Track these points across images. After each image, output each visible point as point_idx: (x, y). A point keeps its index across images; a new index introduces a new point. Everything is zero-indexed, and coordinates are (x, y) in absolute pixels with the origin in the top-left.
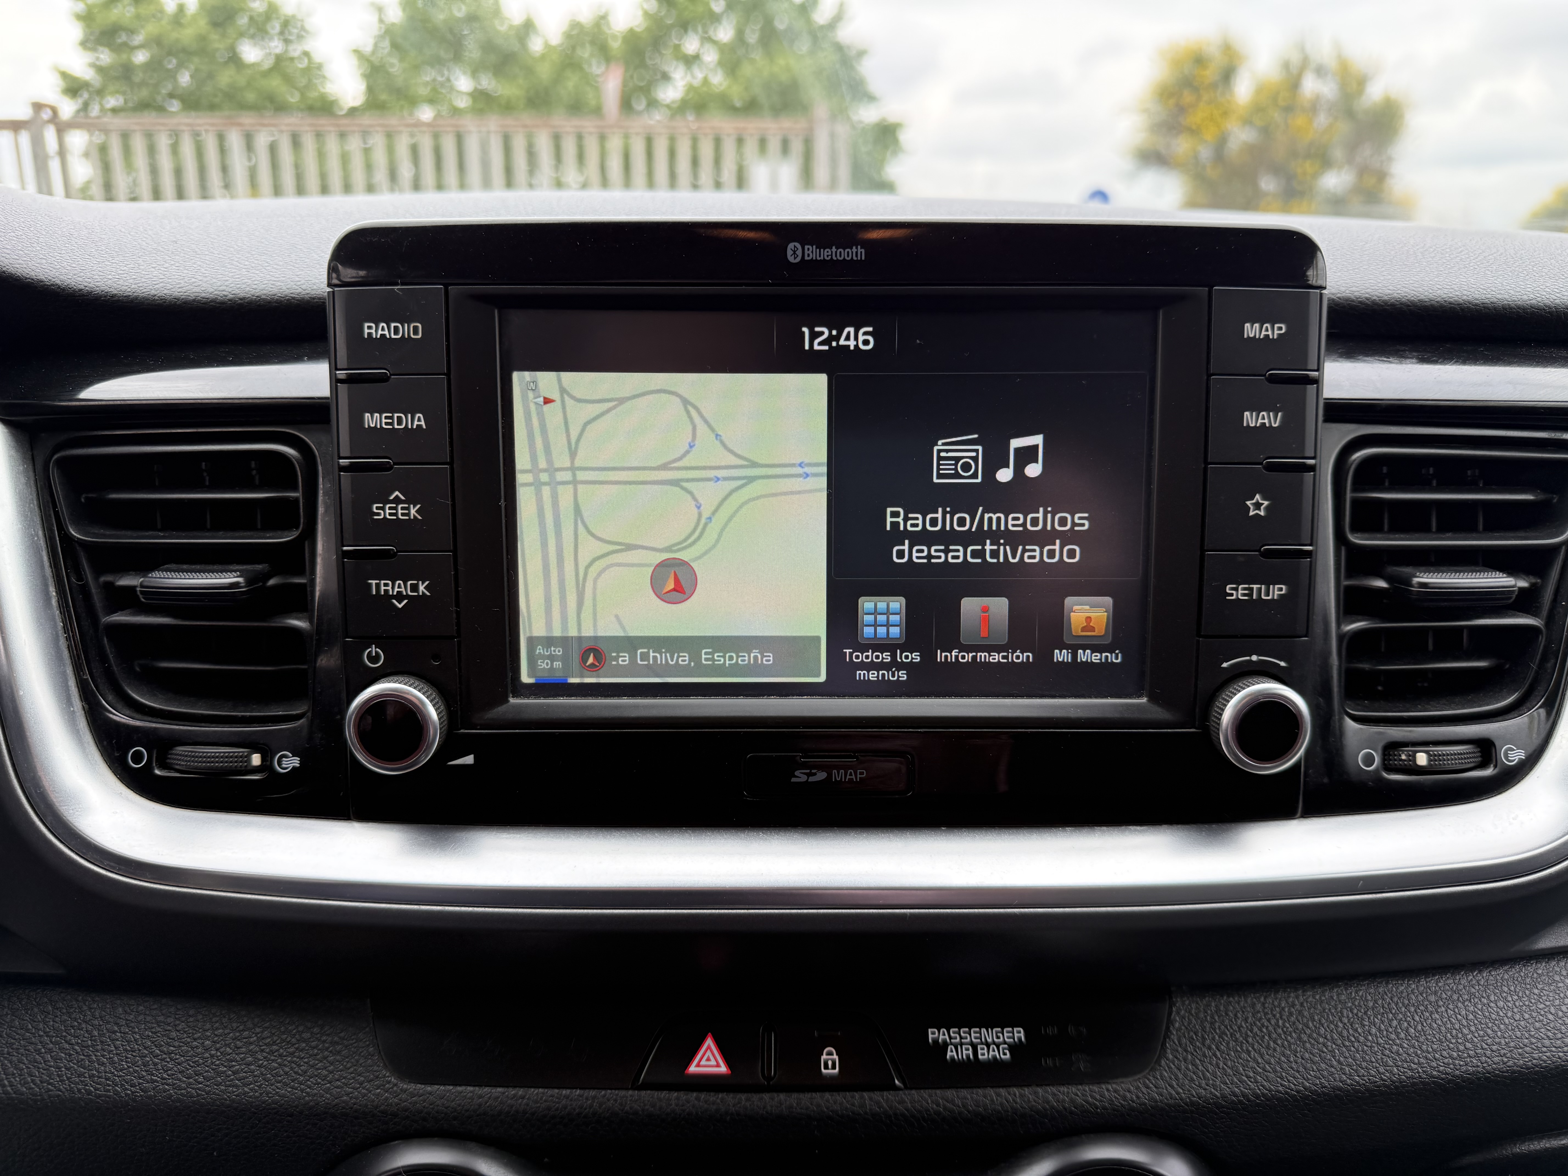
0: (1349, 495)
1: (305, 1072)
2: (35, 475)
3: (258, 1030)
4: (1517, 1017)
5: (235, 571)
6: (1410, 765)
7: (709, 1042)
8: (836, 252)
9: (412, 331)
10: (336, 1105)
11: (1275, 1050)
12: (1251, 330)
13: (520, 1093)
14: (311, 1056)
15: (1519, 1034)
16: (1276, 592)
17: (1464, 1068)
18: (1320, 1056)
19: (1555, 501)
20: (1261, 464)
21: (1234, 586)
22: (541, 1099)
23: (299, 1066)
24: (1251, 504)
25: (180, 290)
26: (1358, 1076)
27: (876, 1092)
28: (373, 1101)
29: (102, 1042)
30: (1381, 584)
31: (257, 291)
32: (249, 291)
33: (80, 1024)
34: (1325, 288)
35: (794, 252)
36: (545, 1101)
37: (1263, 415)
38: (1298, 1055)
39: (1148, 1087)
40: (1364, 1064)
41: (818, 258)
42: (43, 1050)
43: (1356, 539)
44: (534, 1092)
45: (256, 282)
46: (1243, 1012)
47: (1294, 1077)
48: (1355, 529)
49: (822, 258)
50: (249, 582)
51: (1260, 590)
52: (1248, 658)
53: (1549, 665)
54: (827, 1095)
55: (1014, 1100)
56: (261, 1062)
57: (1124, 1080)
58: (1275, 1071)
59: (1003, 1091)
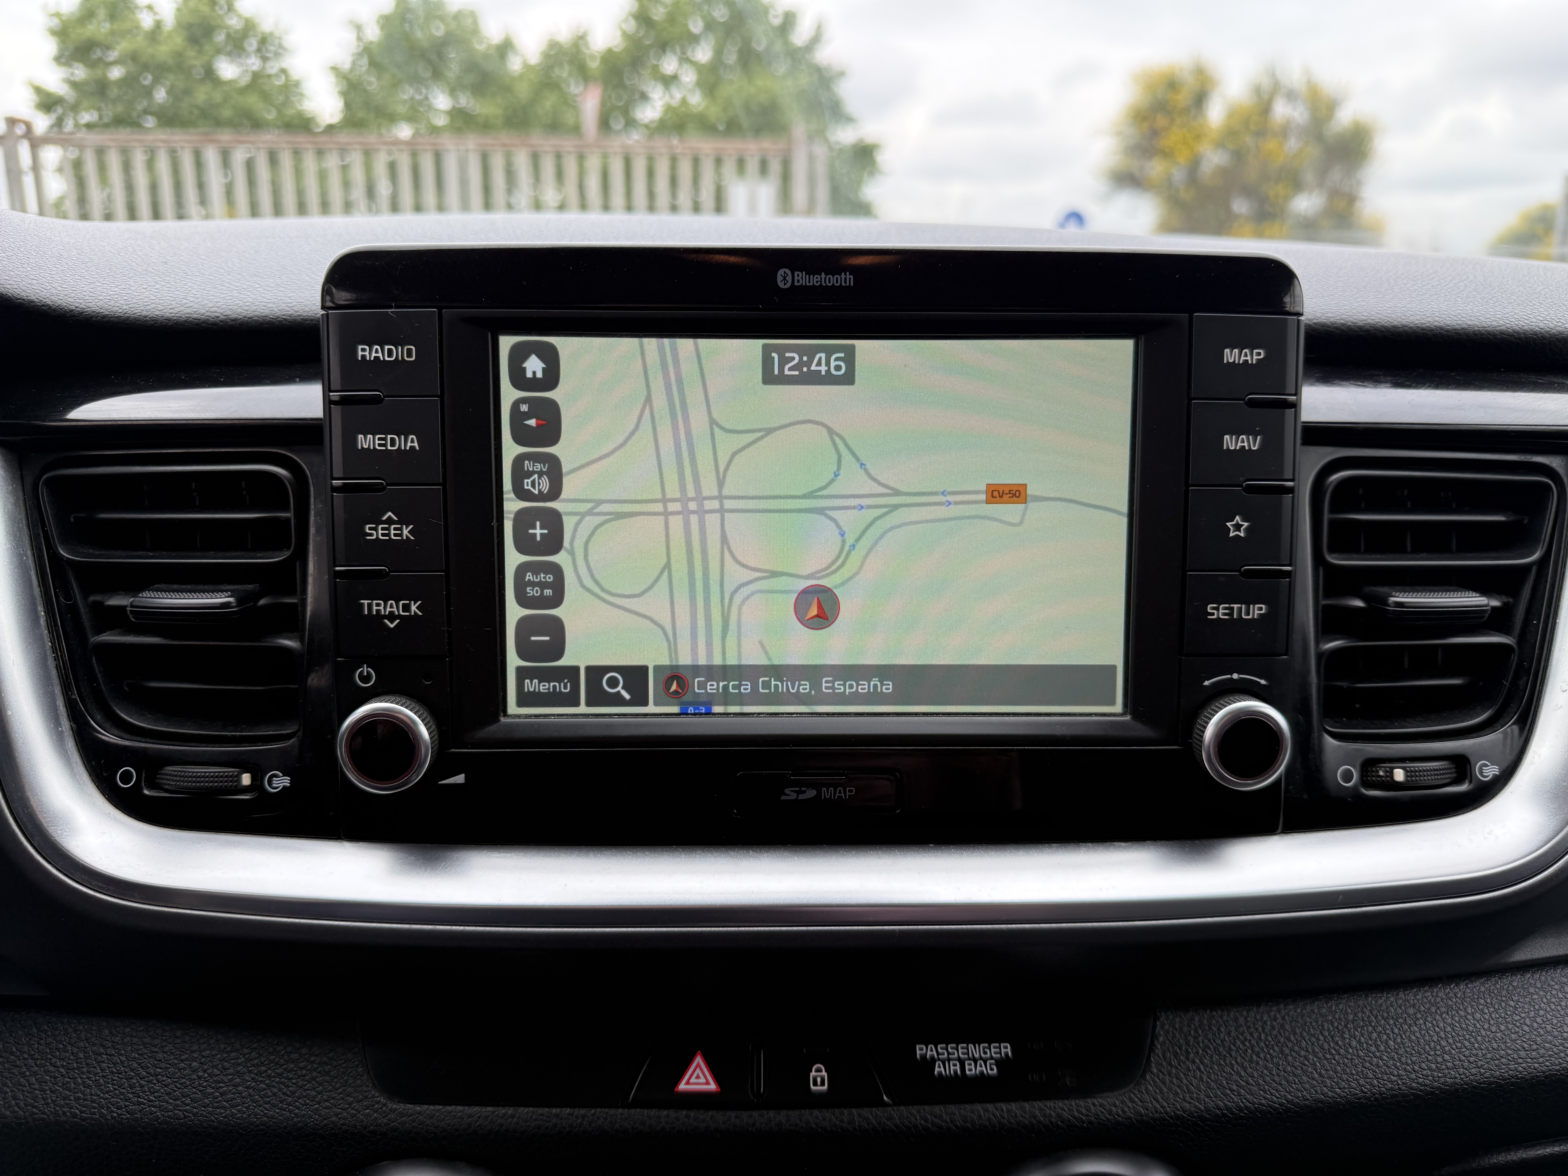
0: (1326, 516)
1: (294, 1093)
2: (24, 495)
3: (246, 1051)
4: (1494, 1029)
5: (226, 591)
6: (1388, 781)
7: (699, 1060)
8: (825, 278)
9: (406, 353)
10: (325, 1126)
11: (1257, 1063)
12: (1231, 356)
13: (510, 1112)
14: (299, 1077)
15: (1495, 1045)
16: (1257, 612)
17: (1442, 1080)
18: (1302, 1068)
19: (1526, 522)
20: (1241, 486)
21: (1215, 605)
22: (531, 1118)
23: (287, 1087)
24: (1231, 525)
25: (172, 311)
26: (1340, 1088)
27: (864, 1109)
28: (362, 1121)
29: (87, 1064)
30: (1359, 603)
31: (249, 313)
32: (241, 313)
33: (65, 1046)
34: (1302, 315)
35: (784, 278)
36: (535, 1120)
37: (1243, 439)
38: (1280, 1068)
39: (1132, 1101)
40: (1345, 1077)
41: (808, 284)
42: (28, 1073)
43: (1334, 560)
44: (524, 1111)
45: (247, 304)
46: (1226, 1026)
47: (1277, 1090)
48: (1332, 550)
49: (811, 284)
50: (240, 602)
51: (1240, 609)
52: (1229, 676)
53: (1522, 682)
54: (816, 1112)
55: (1001, 1116)
56: (249, 1083)
57: (1110, 1094)
58: (1258, 1085)
59: (990, 1107)
